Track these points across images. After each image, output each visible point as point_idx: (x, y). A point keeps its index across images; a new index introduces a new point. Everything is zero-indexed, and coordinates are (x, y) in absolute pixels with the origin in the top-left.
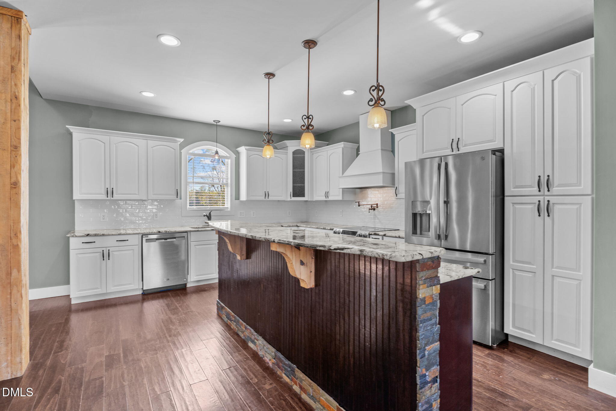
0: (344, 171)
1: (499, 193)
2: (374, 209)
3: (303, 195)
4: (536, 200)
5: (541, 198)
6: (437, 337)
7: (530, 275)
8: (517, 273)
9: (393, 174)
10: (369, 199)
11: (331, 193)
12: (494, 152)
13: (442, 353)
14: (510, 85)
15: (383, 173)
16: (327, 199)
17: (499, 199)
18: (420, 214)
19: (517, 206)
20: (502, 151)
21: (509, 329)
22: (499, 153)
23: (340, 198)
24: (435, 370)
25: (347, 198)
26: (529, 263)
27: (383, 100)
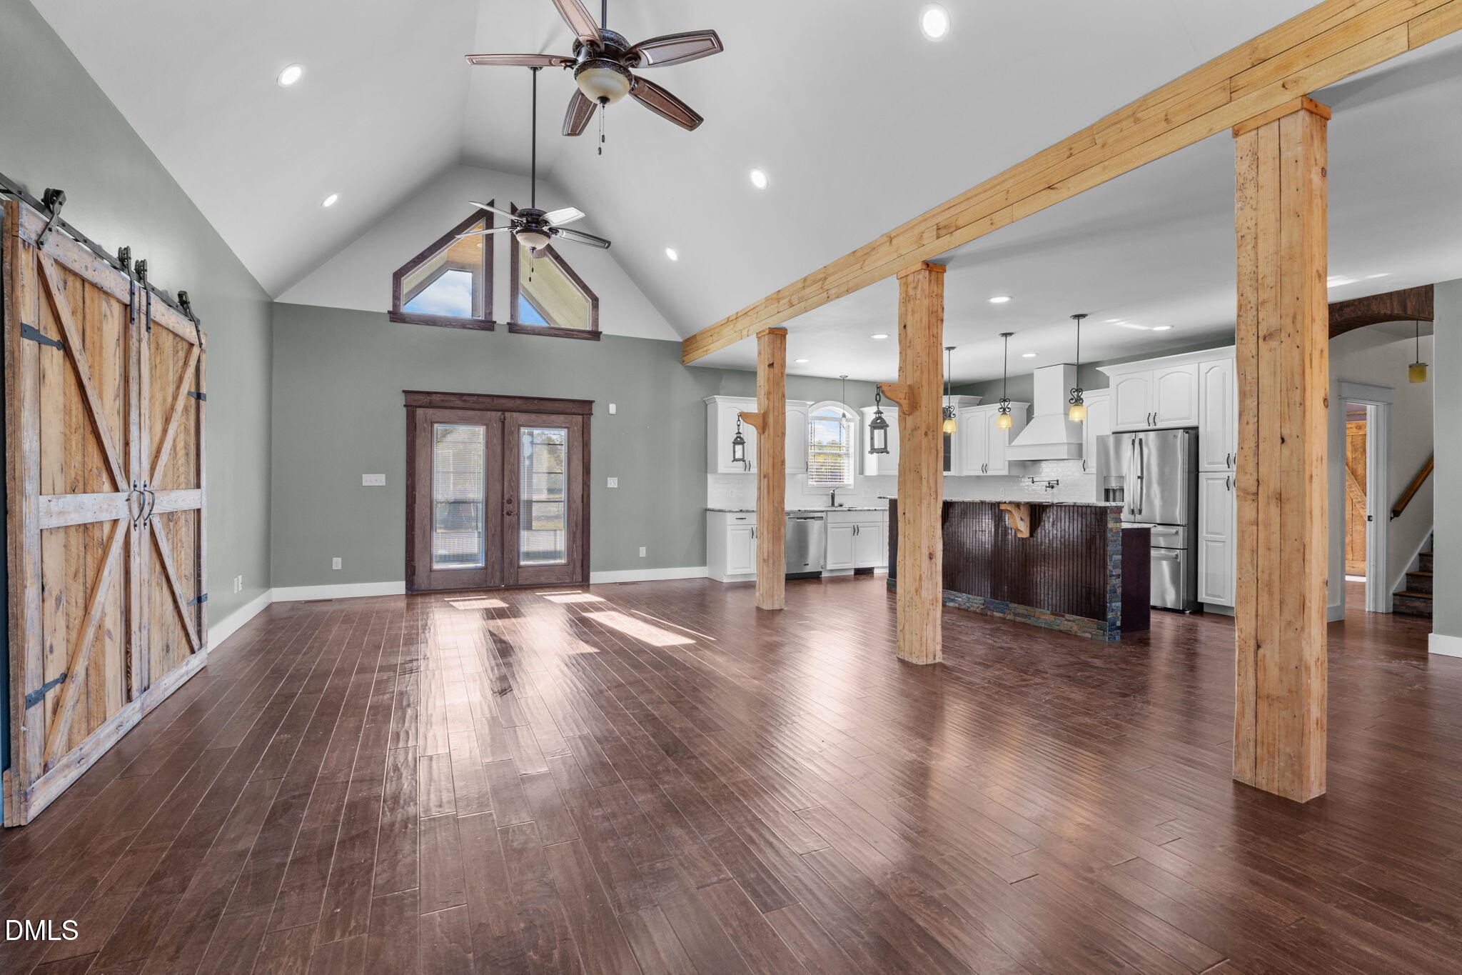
0: (1011, 440)
1: (1193, 469)
2: (1053, 487)
3: (950, 470)
4: (1225, 475)
5: (1230, 474)
6: (1120, 552)
7: (1221, 544)
8: (1209, 543)
9: (1080, 445)
10: (1043, 474)
11: (990, 467)
12: (1186, 429)
13: (1123, 561)
14: (1205, 367)
15: (1068, 443)
16: (985, 474)
17: (1193, 475)
18: (1113, 490)
19: (1210, 481)
20: (1196, 428)
21: (1203, 597)
22: (1193, 433)
23: (1005, 472)
24: (1119, 571)
25: (1014, 473)
26: (1220, 534)
27: (1082, 399)
